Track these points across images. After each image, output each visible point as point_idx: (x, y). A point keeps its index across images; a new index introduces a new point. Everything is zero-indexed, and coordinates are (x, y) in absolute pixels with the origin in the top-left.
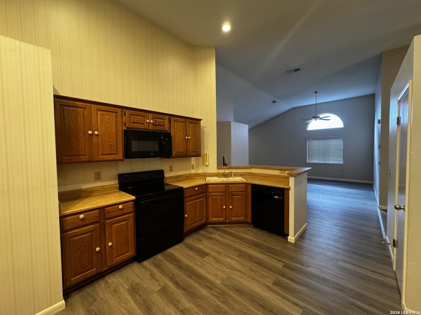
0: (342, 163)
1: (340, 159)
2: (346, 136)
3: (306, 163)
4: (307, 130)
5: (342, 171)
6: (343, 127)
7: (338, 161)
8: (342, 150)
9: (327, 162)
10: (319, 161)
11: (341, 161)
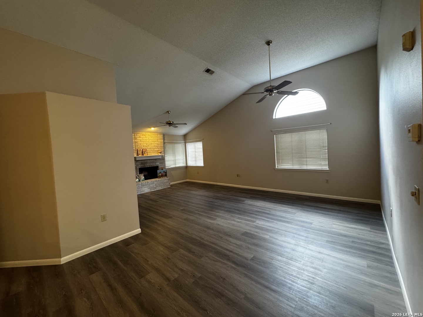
0: (326, 168)
1: (323, 163)
2: (331, 124)
3: (275, 169)
4: (274, 118)
5: (327, 181)
6: (326, 109)
7: (321, 165)
8: (326, 147)
9: (305, 167)
10: (293, 166)
11: (325, 165)
